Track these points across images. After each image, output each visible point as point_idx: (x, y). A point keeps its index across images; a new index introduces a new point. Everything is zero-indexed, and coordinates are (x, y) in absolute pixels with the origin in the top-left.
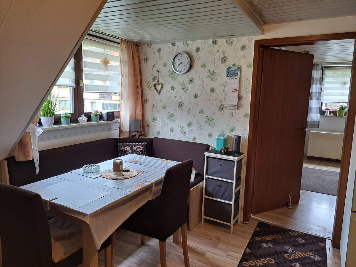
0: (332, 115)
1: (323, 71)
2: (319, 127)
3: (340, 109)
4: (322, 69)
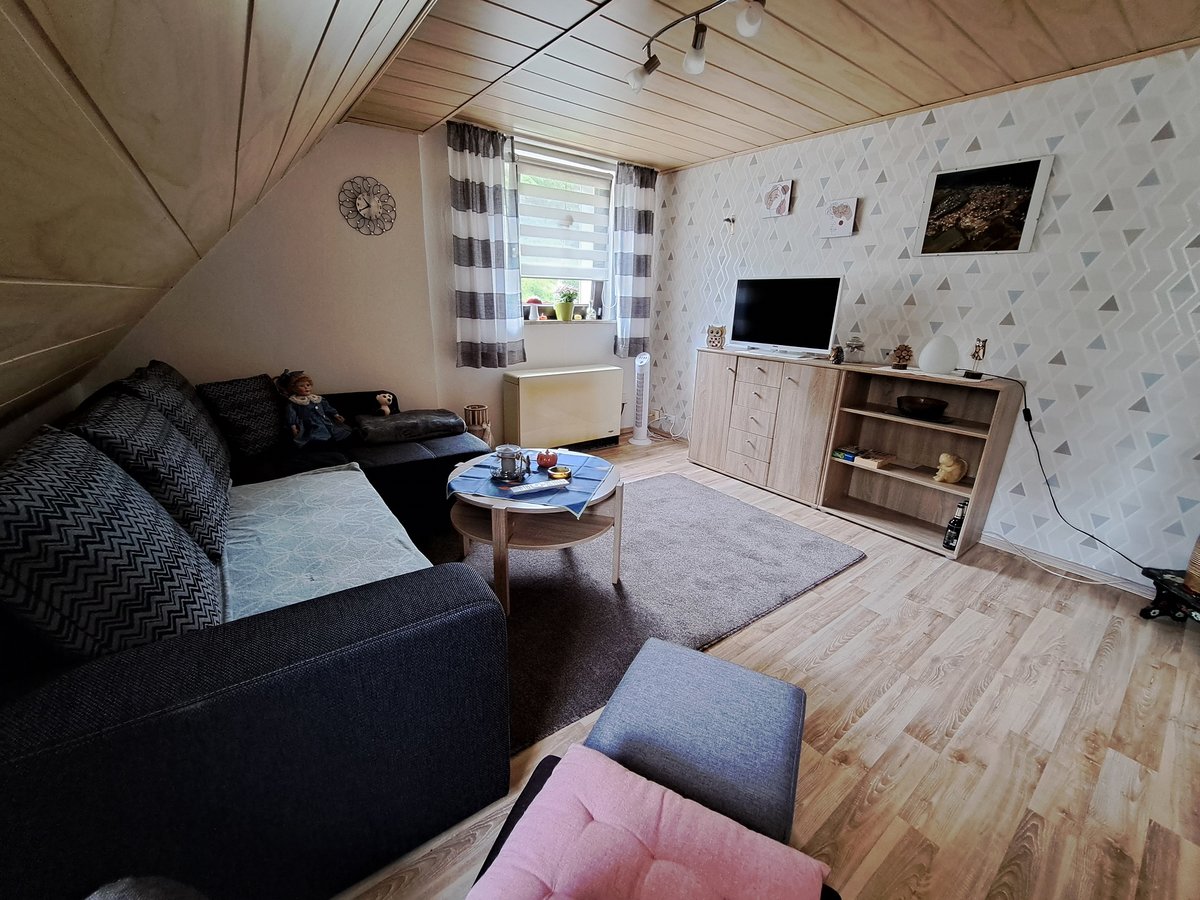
0: (544, 318)
2: (525, 358)
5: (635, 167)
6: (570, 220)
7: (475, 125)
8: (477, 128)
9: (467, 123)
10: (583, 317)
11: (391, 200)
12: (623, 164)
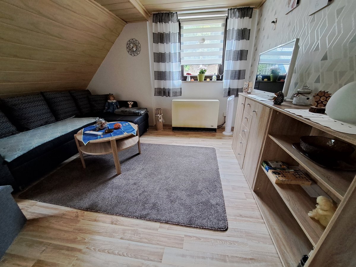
0: (193, 80)
1: (180, 24)
2: (181, 95)
3: (200, 73)
4: (179, 21)
5: (238, 9)
6: (204, 40)
7: (162, 12)
8: (163, 13)
9: (159, 12)
10: (211, 80)
11: (139, 44)
12: (231, 9)
